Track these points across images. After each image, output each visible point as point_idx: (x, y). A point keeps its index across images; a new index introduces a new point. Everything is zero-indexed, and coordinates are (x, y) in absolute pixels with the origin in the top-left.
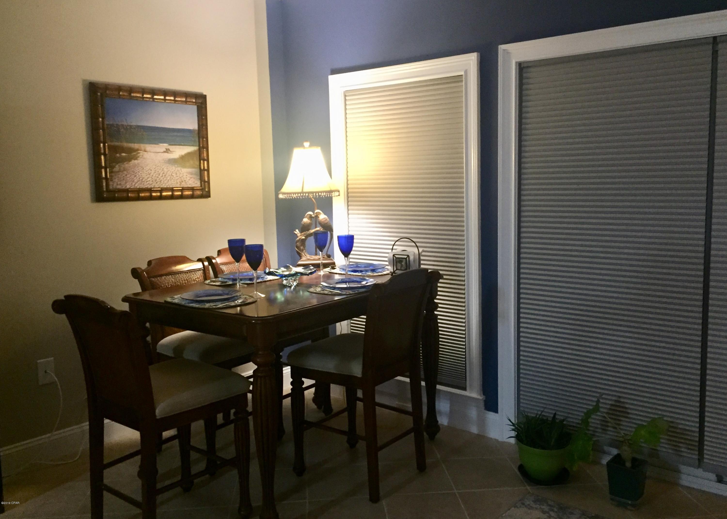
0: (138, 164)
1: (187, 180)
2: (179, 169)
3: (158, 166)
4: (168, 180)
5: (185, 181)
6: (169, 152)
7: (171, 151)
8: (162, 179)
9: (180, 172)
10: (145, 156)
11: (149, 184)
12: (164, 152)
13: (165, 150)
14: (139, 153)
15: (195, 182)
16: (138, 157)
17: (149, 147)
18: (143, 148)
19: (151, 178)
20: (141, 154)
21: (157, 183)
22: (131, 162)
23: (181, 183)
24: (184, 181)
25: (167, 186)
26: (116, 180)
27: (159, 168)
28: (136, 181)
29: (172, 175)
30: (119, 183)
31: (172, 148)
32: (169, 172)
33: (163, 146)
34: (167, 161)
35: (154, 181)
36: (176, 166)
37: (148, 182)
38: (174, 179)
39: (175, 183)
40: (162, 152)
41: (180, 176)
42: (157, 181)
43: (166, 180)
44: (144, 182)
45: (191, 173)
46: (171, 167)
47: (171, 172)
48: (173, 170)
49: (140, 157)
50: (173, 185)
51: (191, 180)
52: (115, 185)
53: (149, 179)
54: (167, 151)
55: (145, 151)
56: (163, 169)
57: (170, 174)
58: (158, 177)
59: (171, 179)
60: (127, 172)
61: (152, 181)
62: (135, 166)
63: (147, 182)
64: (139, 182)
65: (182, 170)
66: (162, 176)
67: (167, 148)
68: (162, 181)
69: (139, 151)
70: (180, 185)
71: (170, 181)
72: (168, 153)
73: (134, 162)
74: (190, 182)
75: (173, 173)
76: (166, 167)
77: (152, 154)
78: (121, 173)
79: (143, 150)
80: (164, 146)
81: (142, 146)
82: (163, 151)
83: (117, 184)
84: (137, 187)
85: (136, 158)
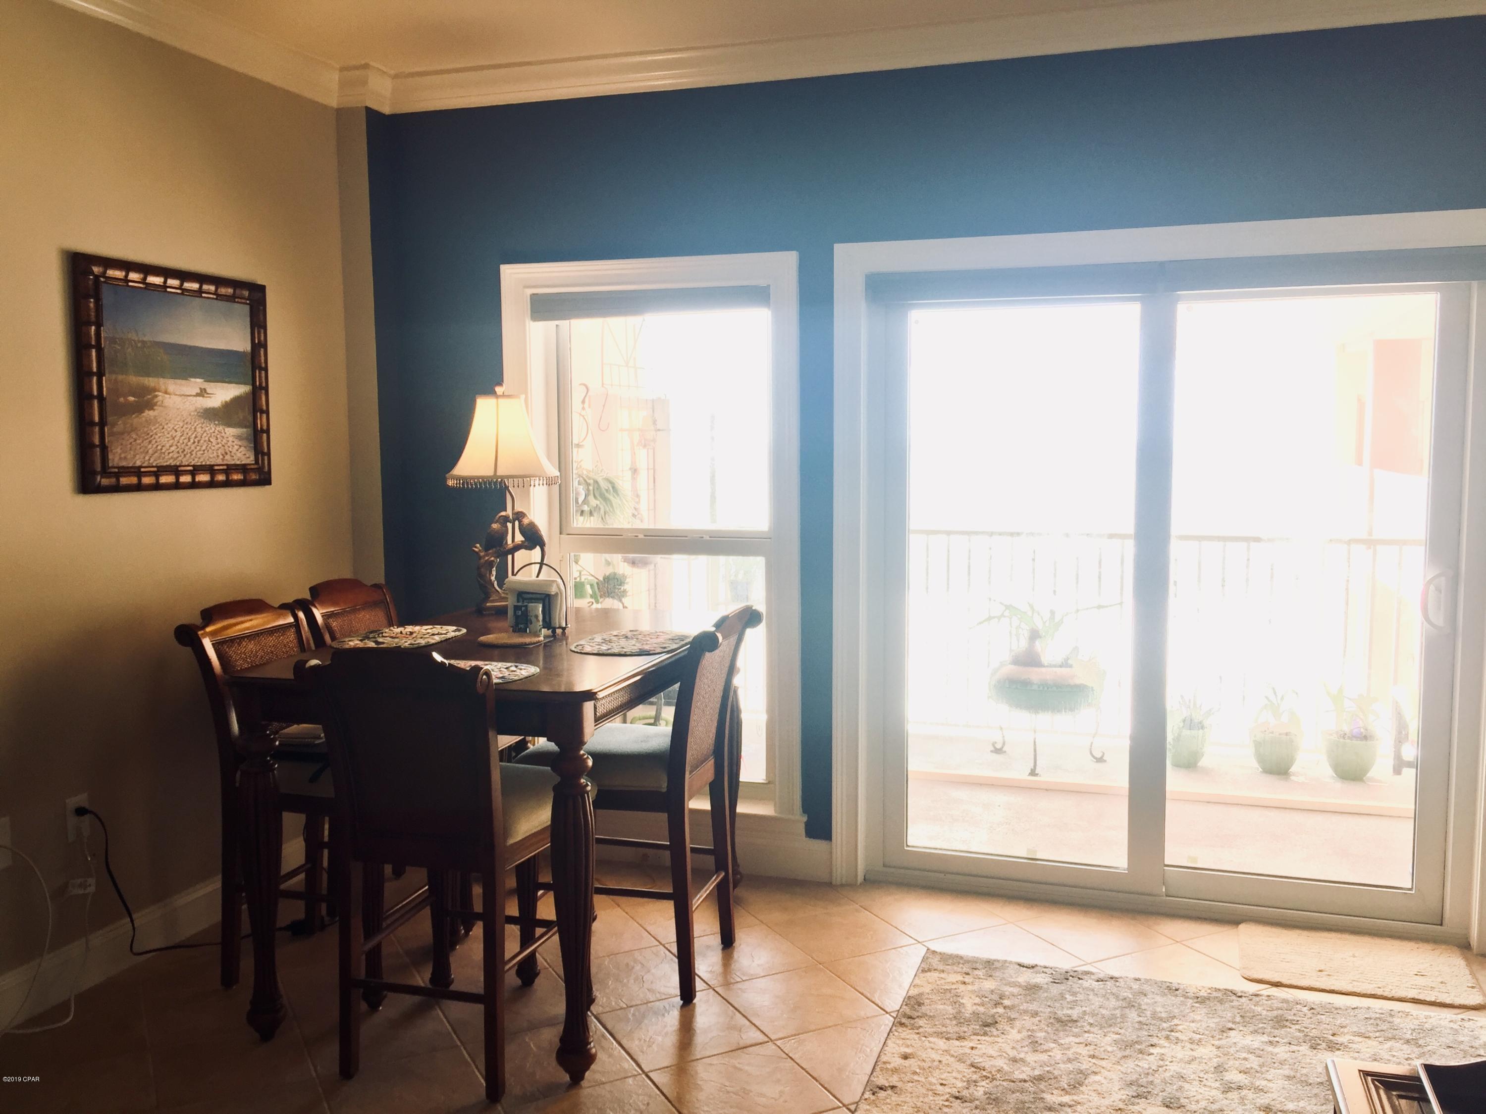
0: (155, 417)
1: (234, 451)
2: (221, 428)
4: (204, 451)
5: (231, 452)
6: (206, 395)
7: (208, 394)
8: (193, 448)
9: (223, 434)
10: (166, 403)
11: (172, 458)
12: (197, 395)
13: (199, 391)
14: (156, 396)
15: (248, 456)
16: (155, 404)
17: (172, 385)
18: (163, 388)
19: (176, 445)
20: (160, 398)
21: (185, 456)
22: (143, 414)
23: (224, 457)
24: (229, 453)
25: (202, 462)
26: (119, 450)
27: (189, 426)
28: (151, 451)
29: (209, 441)
30: (123, 456)
31: (211, 387)
32: (205, 434)
33: (196, 382)
34: (202, 413)
35: (180, 452)
36: (216, 422)
37: (171, 455)
38: (213, 448)
39: (214, 457)
40: (194, 396)
41: (223, 444)
42: (185, 453)
43: (200, 450)
44: (164, 453)
45: (239, 437)
46: (208, 425)
47: (207, 434)
48: (211, 431)
49: (158, 403)
50: (211, 460)
51: (240, 451)
52: (116, 459)
53: (173, 449)
54: (203, 393)
55: (166, 393)
56: (195, 428)
57: (207, 439)
58: (187, 445)
59: (208, 448)
60: (137, 435)
61: (178, 452)
62: (149, 422)
63: (169, 453)
64: (156, 454)
65: (227, 430)
66: (194, 442)
67: (203, 387)
68: (194, 453)
69: (157, 393)
70: (223, 460)
71: (206, 451)
72: (203, 396)
73: (149, 414)
74: (239, 455)
75: (211, 436)
76: (200, 425)
77: (178, 399)
78: (126, 436)
79: (163, 391)
80: (198, 383)
81: (162, 382)
82: (195, 394)
83: (120, 458)
84: (152, 463)
85: (150, 405)
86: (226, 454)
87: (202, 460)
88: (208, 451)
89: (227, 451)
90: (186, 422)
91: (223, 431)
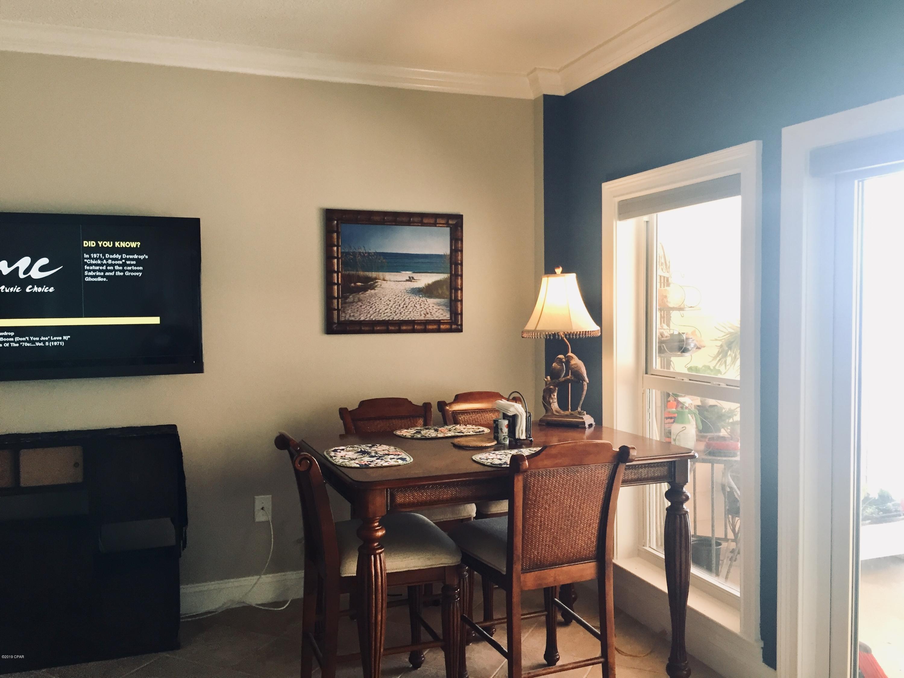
0: (375, 294)
1: (433, 312)
2: (424, 299)
3: (398, 296)
4: (410, 312)
5: (431, 313)
6: (413, 281)
7: (415, 280)
8: (402, 310)
9: (426, 302)
10: (383, 286)
11: (386, 316)
12: (407, 281)
13: (408, 278)
14: (377, 282)
15: (444, 315)
16: (376, 286)
17: (388, 276)
18: (382, 277)
19: (390, 309)
20: (379, 283)
21: (396, 315)
22: (367, 292)
23: (426, 315)
24: (430, 313)
26: (349, 311)
27: (400, 298)
28: (371, 312)
29: (415, 306)
30: (352, 314)
31: (416, 276)
32: (412, 303)
33: (406, 274)
34: (410, 291)
35: (393, 312)
36: (421, 296)
38: (417, 310)
39: (418, 315)
40: (404, 281)
41: (425, 308)
42: (396, 313)
43: (407, 312)
44: (381, 313)
45: (439, 304)
46: (414, 297)
47: (413, 302)
48: (416, 301)
49: (378, 286)
50: (415, 317)
51: (438, 312)
52: (348, 316)
53: (386, 311)
54: (411, 279)
55: (384, 280)
56: (404, 299)
57: (413, 305)
58: (398, 309)
59: (414, 310)
60: (362, 303)
61: (391, 313)
62: (371, 296)
63: (384, 313)
64: (375, 314)
65: (428, 300)
66: (403, 307)
67: (411, 276)
68: (403, 313)
69: (377, 281)
70: (424, 317)
71: (412, 312)
72: (411, 281)
73: (370, 292)
74: (437, 314)
75: (416, 304)
76: (409, 297)
77: (392, 283)
78: (355, 304)
79: (382, 279)
81: (381, 274)
82: (405, 280)
83: (350, 316)
84: (372, 319)
85: (373, 287)
86: (428, 313)
87: (408, 317)
88: (413, 312)
89: (428, 312)
90: (397, 296)
91: (425, 301)
